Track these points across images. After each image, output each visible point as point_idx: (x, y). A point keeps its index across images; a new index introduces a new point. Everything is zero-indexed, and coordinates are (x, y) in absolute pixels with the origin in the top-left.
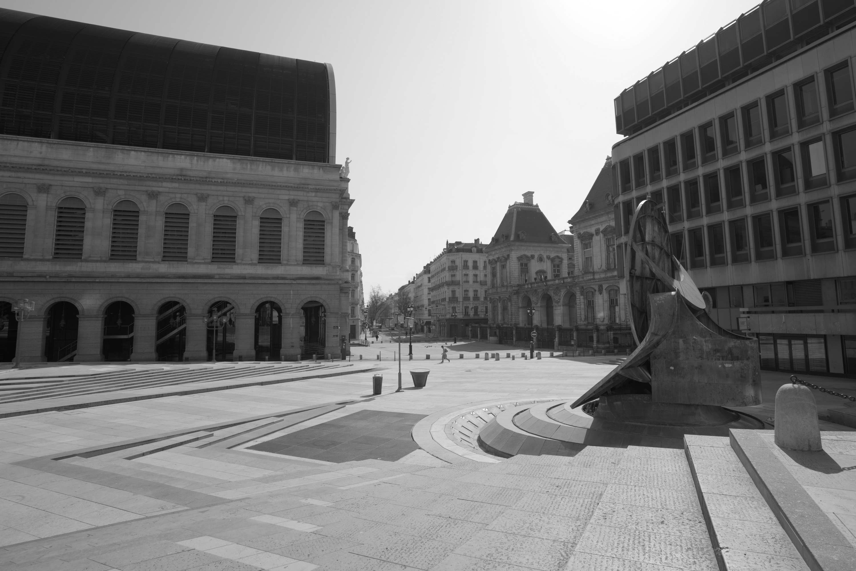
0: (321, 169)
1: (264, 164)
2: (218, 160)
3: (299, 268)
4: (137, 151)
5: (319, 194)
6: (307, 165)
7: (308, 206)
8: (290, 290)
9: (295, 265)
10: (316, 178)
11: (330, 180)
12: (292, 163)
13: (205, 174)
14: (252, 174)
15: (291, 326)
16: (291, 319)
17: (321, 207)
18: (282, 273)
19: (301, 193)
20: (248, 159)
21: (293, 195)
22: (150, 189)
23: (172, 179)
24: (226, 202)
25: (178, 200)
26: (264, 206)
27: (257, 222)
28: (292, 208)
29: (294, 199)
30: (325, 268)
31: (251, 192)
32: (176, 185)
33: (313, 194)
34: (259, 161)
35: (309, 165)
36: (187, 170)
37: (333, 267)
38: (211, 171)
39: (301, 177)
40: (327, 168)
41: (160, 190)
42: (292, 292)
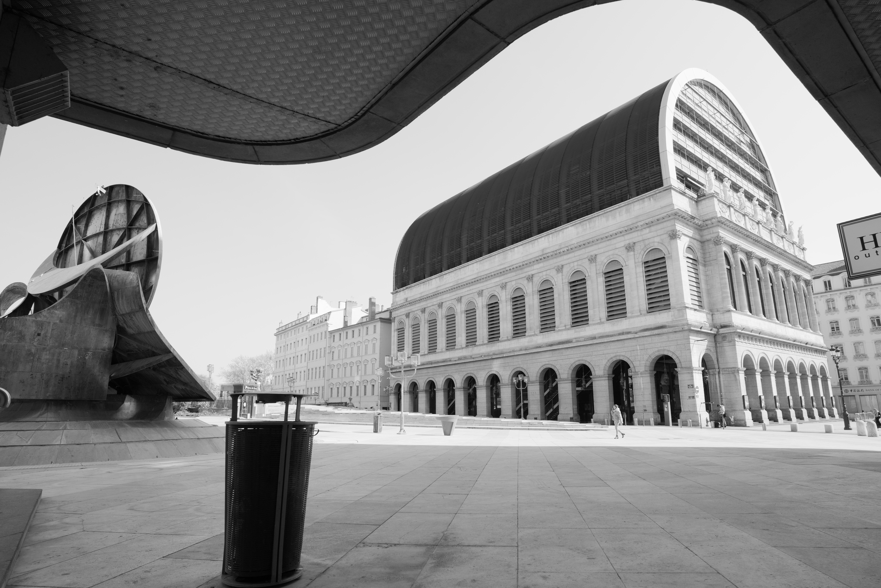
0: (652, 199)
1: (600, 218)
2: (565, 230)
3: (643, 319)
4: (517, 246)
5: (653, 228)
6: (636, 201)
7: (645, 246)
8: (637, 345)
9: (638, 316)
10: (648, 211)
11: (662, 208)
12: (622, 205)
13: (557, 248)
14: (591, 233)
15: (642, 387)
16: (641, 378)
17: (658, 242)
18: (627, 327)
19: (635, 234)
20: (586, 219)
21: (629, 239)
22: (527, 274)
23: (538, 260)
24: (576, 267)
25: (544, 277)
26: (605, 261)
27: (602, 278)
28: (629, 253)
29: (629, 244)
30: (670, 313)
31: (592, 250)
32: (541, 265)
33: (647, 230)
34: (595, 217)
35: (639, 200)
36: (546, 249)
37: (678, 310)
38: (561, 243)
39: (633, 217)
40: (658, 194)
41: (533, 272)
42: (638, 347)
